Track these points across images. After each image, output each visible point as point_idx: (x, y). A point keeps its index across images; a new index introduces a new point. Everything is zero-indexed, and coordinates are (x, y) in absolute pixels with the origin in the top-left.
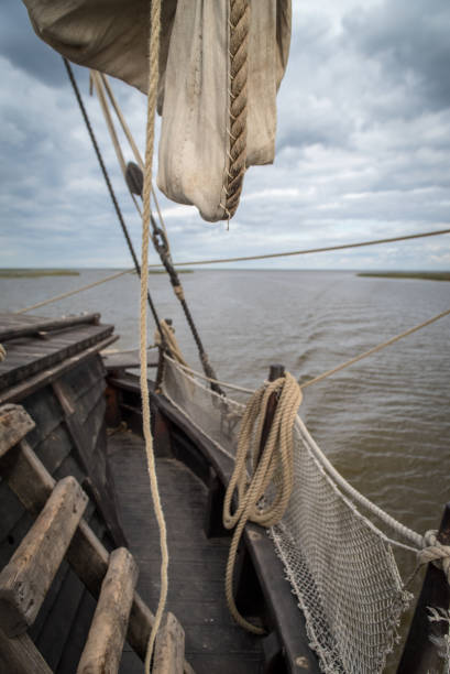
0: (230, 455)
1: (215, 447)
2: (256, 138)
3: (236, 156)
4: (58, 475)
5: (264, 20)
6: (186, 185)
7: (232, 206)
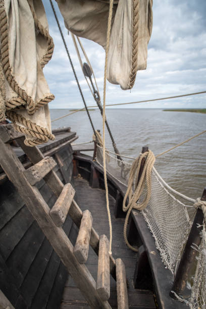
0: (125, 185)
1: (119, 182)
2: (140, 61)
3: (134, 68)
4: (64, 183)
5: (143, 21)
6: (117, 78)
7: (132, 85)
